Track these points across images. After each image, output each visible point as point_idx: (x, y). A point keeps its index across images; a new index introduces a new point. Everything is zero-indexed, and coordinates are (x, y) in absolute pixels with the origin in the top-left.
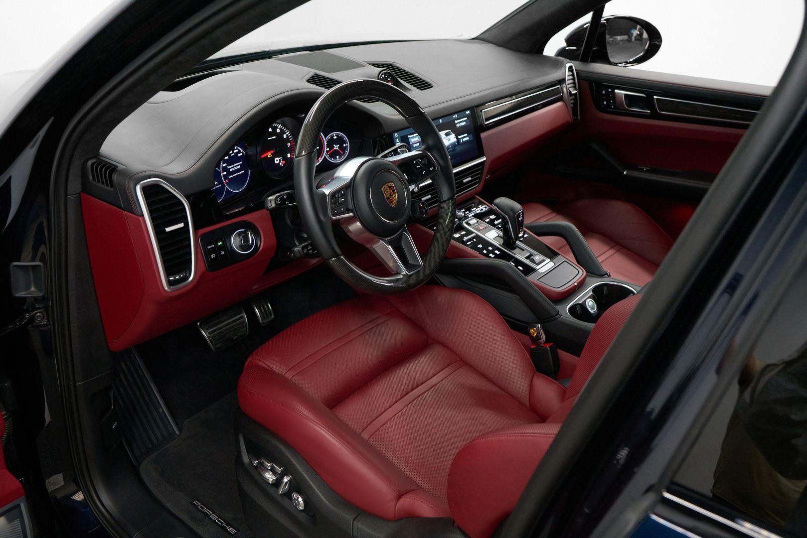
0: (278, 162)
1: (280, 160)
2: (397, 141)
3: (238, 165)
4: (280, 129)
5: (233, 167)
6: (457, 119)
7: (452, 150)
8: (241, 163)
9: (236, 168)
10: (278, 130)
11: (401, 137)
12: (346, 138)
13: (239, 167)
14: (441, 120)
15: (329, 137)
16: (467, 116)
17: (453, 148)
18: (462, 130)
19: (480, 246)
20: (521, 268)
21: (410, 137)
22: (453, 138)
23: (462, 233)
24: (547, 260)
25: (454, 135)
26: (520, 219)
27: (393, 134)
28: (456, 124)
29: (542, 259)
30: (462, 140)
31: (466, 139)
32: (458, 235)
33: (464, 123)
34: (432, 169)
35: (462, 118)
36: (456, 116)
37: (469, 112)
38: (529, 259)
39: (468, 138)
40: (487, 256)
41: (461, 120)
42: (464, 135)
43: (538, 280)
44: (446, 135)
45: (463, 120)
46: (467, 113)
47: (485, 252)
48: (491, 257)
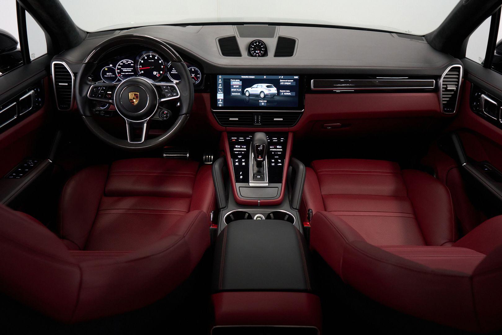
1: (157, 73)
3: (130, 70)
4: (157, 57)
5: (125, 70)
6: (282, 79)
7: (270, 97)
8: (132, 69)
9: (127, 70)
10: (156, 58)
11: (224, 79)
12: (199, 72)
13: (131, 70)
14: (265, 77)
15: (189, 69)
16: (295, 80)
17: (272, 96)
18: (285, 87)
19: (239, 157)
20: (241, 177)
21: (232, 80)
22: (274, 90)
23: (243, 147)
24: (265, 182)
25: (275, 89)
26: (259, 149)
27: (217, 76)
28: (280, 82)
29: (262, 179)
30: (283, 94)
31: (288, 94)
32: (239, 147)
33: (290, 83)
34: (175, 94)
35: (288, 80)
36: (282, 77)
37: (297, 77)
38: (254, 175)
39: (290, 94)
40: (234, 162)
41: (287, 81)
42: (287, 91)
43: (239, 187)
44: (268, 87)
45: (289, 81)
46: (295, 77)
47: (236, 160)
48: (236, 164)
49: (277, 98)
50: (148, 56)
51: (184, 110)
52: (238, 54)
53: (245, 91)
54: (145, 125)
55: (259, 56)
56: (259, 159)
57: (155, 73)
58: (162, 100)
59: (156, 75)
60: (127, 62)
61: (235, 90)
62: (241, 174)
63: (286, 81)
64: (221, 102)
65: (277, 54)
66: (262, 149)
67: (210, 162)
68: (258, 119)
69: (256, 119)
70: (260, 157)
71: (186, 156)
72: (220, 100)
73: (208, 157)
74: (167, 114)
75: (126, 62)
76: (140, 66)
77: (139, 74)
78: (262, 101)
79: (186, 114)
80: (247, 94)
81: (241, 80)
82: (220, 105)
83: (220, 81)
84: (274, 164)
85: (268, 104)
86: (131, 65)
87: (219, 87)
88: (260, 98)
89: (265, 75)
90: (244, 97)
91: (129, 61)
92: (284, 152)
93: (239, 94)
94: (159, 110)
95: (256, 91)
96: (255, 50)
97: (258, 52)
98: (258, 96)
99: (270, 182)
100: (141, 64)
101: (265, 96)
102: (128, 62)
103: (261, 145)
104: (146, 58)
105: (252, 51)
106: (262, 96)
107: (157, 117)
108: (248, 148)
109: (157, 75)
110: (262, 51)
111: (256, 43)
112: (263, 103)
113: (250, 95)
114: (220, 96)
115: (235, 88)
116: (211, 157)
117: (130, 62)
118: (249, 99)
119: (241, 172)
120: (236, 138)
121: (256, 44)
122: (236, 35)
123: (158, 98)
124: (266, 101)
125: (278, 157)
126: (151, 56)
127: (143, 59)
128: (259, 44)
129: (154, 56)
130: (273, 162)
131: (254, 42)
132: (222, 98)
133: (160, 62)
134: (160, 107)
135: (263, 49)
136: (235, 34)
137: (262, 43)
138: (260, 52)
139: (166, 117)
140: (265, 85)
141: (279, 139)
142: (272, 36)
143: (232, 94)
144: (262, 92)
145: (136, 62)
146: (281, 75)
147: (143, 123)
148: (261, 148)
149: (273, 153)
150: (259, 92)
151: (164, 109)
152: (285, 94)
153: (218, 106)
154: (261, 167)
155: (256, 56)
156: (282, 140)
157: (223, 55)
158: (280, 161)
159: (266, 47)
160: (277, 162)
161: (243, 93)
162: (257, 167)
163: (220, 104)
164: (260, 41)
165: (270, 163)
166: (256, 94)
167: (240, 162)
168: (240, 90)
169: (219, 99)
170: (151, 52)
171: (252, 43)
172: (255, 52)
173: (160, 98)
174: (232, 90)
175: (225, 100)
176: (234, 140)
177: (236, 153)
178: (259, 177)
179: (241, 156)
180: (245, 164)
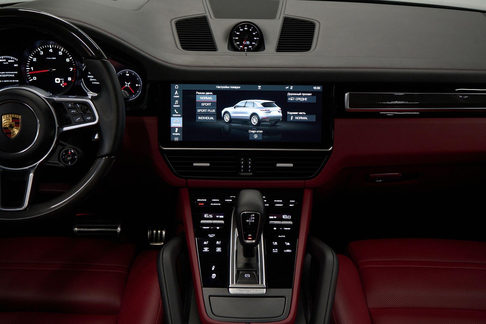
0: (59, 82)
1: (61, 81)
2: (176, 93)
3: (12, 74)
4: (63, 52)
5: (3, 74)
6: (291, 92)
7: (269, 124)
8: (16, 72)
9: (7, 75)
10: (60, 53)
11: (183, 90)
12: (139, 78)
13: (13, 76)
14: (259, 87)
15: (121, 72)
16: (315, 93)
17: (273, 123)
18: (298, 107)
19: (211, 236)
20: (214, 276)
21: (199, 93)
22: (276, 112)
23: (217, 217)
24: (260, 285)
25: (278, 108)
26: (247, 221)
27: (172, 85)
28: (287, 97)
29: (254, 280)
30: (294, 118)
31: (302, 118)
32: (211, 216)
33: (306, 99)
34: (89, 118)
35: (302, 92)
36: (292, 88)
37: (319, 88)
38: (238, 272)
39: (306, 118)
40: (201, 247)
41: (300, 94)
42: (301, 113)
43: (210, 296)
44: (265, 105)
45: (304, 94)
46: (315, 88)
48: (203, 251)
49: (282, 126)
50: (46, 50)
51: (107, 148)
52: (211, 46)
53: (223, 112)
54: (31, 175)
55: (249, 50)
56: (248, 241)
57: (57, 80)
58: (66, 129)
59: (59, 84)
60: (7, 61)
61: (204, 111)
62: (213, 269)
63: (298, 94)
64: (177, 133)
65: (282, 47)
66: (253, 221)
67: (160, 242)
68: (246, 165)
69: (244, 165)
70: (250, 237)
71: (116, 231)
72: (177, 129)
73: (157, 232)
74: (73, 155)
75: (5, 60)
76: (30, 67)
77: (28, 82)
78: (253, 132)
79: (108, 155)
80: (227, 119)
81: (215, 92)
82: (176, 139)
83: (176, 95)
84: (276, 250)
85: (266, 137)
86: (15, 65)
87: (175, 106)
88: (250, 126)
89: (259, 85)
90: (220, 123)
91: (10, 59)
92: (296, 227)
93: (212, 118)
94: (60, 147)
95: (242, 113)
96: (241, 40)
97: (248, 43)
98: (246, 122)
99: (269, 286)
100: (32, 64)
101: (260, 121)
102: (9, 61)
103: (252, 214)
104: (42, 53)
105: (237, 41)
106: (254, 121)
107: (54, 161)
108: (227, 219)
109: (61, 84)
110: (255, 41)
111: (243, 27)
112: (255, 135)
113: (232, 120)
114: (177, 122)
115: (205, 107)
116: (161, 233)
117: (13, 61)
118: (231, 128)
119: (214, 266)
120: (206, 200)
121: (244, 29)
122: (208, 14)
123: (57, 126)
124: (261, 132)
125: (284, 236)
126: (51, 51)
127: (37, 55)
128: (249, 29)
129: (56, 51)
130: (275, 247)
131: (240, 26)
132: (180, 125)
133: (68, 60)
134: (61, 142)
135: (255, 38)
136: (206, 13)
137: (254, 27)
138: (251, 44)
139: (72, 160)
140: (259, 103)
141: (286, 202)
142: (272, 16)
143: (199, 118)
144: (254, 114)
145: (22, 61)
146: (289, 84)
147: (27, 172)
148: (251, 220)
149: (275, 229)
150: (248, 115)
151: (69, 145)
152: (296, 118)
153: (172, 139)
154: (253, 256)
155: (243, 50)
156: (292, 203)
157: (183, 48)
158: (288, 244)
159: (261, 35)
160: (282, 247)
161: (219, 116)
162: (245, 256)
163: (176, 136)
164: (250, 25)
165: (268, 247)
166: (243, 118)
167: (212, 246)
168: (214, 111)
169: (175, 128)
170: (51, 42)
171: (236, 28)
172: (241, 44)
173: (62, 125)
174: (199, 111)
175: (184, 129)
176: (201, 204)
177: (205, 228)
178: (248, 276)
179: (214, 235)
180: (221, 251)
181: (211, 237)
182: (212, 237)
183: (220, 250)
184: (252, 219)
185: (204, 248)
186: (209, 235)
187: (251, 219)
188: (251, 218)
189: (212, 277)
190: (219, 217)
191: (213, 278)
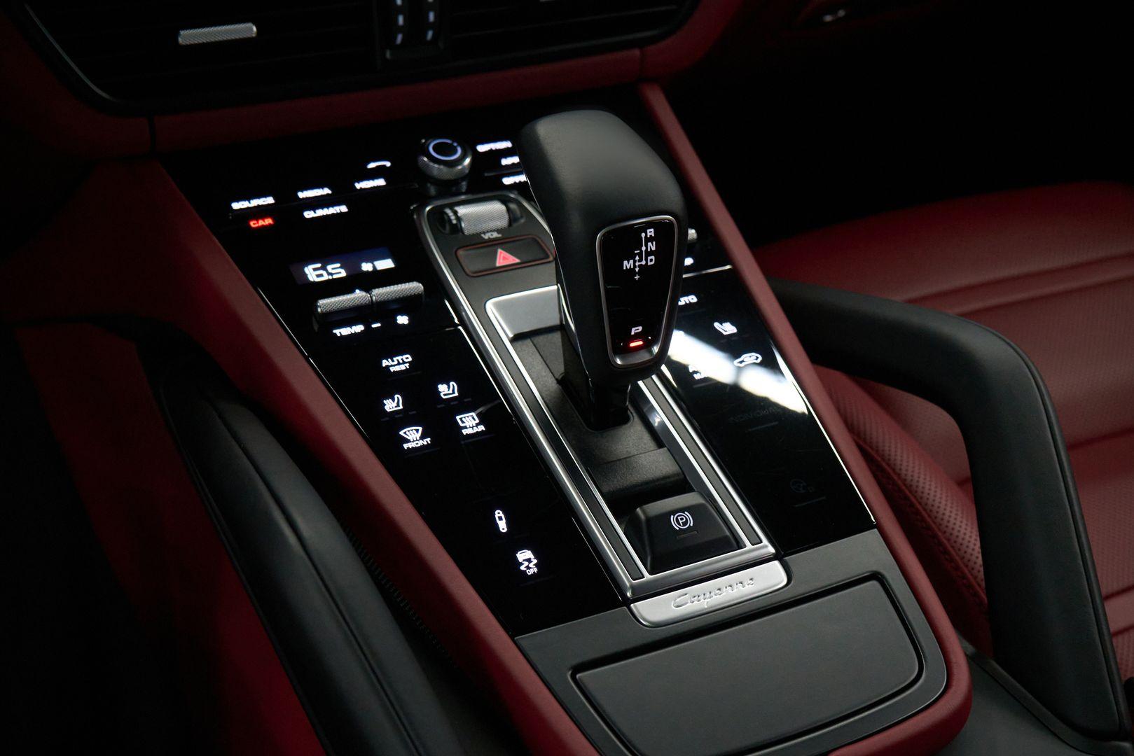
23: (367, 267)
24: (749, 550)
26: (627, 265)
32: (337, 271)
43: (577, 669)
47: (390, 405)
48: (406, 446)
66: (652, 260)
68: (416, 9)
69: (406, 10)
70: (636, 337)
103: (646, 227)
119: (499, 513)
120: (270, 200)
148: (643, 257)
154: (625, 420)
167: (431, 413)
176: (261, 223)
177: (345, 331)
178: (685, 524)
179: (408, 358)
180: (481, 428)
181: (397, 368)
182: (403, 367)
183: (474, 423)
184: (648, 254)
185: (401, 433)
186: (385, 363)
187: (640, 255)
188: (644, 248)
189: (523, 568)
190: (374, 267)
191: (530, 572)
